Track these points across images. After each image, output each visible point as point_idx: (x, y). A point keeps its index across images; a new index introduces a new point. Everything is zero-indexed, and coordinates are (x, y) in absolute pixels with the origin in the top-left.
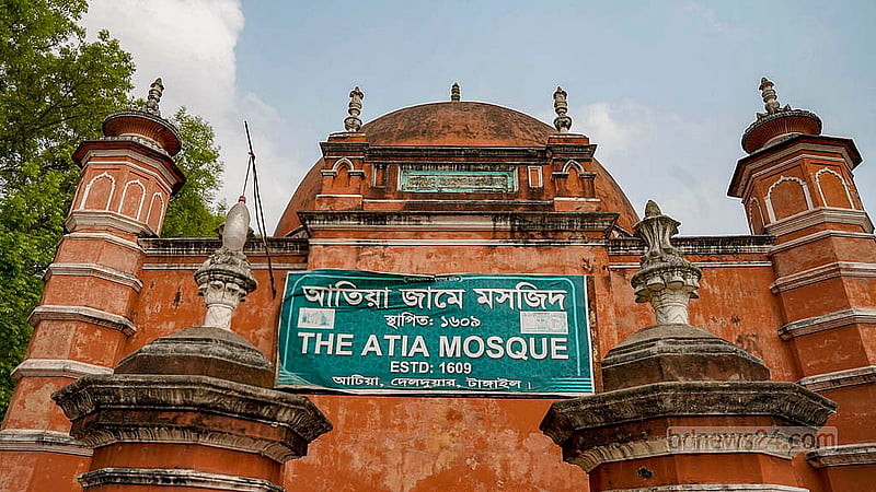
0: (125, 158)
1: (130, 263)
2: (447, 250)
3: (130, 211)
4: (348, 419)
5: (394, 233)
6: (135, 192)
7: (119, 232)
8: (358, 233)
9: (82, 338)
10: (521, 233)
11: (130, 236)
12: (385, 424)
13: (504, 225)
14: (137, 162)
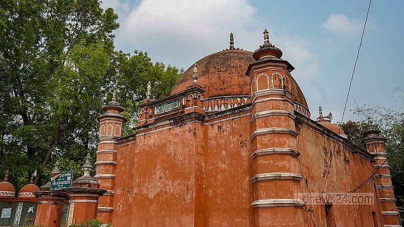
0: (106, 120)
1: (112, 147)
2: (161, 132)
3: (110, 134)
4: (143, 181)
5: (151, 129)
6: (110, 128)
7: (109, 140)
8: (145, 131)
9: (104, 168)
10: (176, 123)
11: (111, 140)
12: (149, 182)
13: (171, 121)
14: (109, 120)
